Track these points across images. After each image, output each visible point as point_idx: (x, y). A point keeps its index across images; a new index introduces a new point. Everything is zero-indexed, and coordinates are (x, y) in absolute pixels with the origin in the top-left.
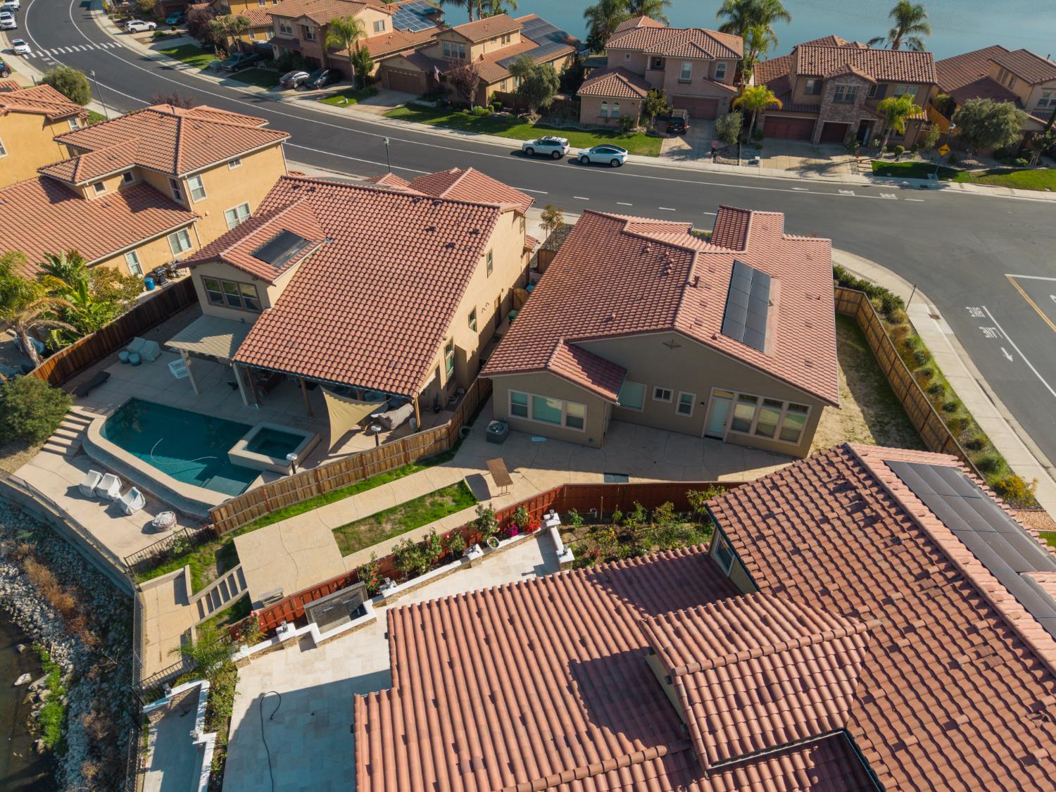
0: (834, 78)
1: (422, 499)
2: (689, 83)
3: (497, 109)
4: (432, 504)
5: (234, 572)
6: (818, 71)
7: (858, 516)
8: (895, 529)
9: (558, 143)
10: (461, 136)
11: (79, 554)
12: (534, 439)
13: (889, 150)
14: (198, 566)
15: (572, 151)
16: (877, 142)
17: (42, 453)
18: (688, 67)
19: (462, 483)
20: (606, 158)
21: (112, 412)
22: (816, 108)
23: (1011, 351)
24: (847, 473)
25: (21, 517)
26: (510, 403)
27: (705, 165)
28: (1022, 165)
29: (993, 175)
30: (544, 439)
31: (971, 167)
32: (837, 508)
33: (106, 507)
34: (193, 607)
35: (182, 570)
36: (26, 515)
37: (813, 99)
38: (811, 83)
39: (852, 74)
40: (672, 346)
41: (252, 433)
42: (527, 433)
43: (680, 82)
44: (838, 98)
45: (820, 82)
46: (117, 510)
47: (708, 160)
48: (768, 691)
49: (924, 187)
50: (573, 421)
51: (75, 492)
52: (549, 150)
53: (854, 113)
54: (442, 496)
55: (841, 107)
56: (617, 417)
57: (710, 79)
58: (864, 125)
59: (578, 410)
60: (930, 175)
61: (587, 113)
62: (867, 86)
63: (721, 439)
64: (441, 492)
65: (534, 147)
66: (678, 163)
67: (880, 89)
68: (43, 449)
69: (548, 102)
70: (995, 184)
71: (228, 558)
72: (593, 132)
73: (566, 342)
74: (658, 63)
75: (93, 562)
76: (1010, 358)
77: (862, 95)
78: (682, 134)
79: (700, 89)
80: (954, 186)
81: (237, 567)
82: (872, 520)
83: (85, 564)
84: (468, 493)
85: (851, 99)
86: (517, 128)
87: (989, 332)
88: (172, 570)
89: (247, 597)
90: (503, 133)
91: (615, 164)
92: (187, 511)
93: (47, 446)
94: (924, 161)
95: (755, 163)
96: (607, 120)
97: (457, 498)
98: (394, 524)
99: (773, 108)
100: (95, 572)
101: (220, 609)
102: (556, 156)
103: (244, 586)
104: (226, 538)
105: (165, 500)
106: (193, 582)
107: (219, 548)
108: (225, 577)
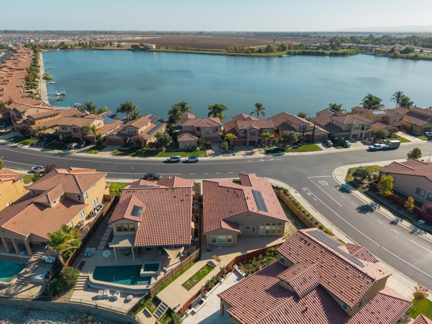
0: (249, 130)
1: (199, 271)
2: (209, 133)
3: (151, 147)
4: (203, 272)
5: (161, 304)
6: (244, 128)
7: (306, 244)
8: (314, 245)
9: (178, 158)
10: (142, 158)
11: (103, 317)
12: (219, 248)
13: (267, 146)
14: (148, 306)
15: (183, 159)
16: (264, 144)
17: (75, 291)
18: (207, 129)
19: (207, 265)
20: (194, 160)
21: (93, 272)
22: (246, 137)
23: (316, 198)
24: (301, 236)
25: (76, 313)
26: (211, 239)
27: (221, 157)
28: (300, 145)
29: (295, 149)
30: (221, 247)
31: (288, 147)
32: (302, 244)
33: (108, 300)
34: (153, 317)
35: (144, 309)
36: (77, 312)
37: (244, 135)
38: (243, 131)
39: (253, 128)
40: (249, 215)
41: (143, 266)
42: (216, 247)
43: (206, 133)
44: (251, 134)
45: (245, 131)
46: (113, 299)
47: (221, 156)
48: (305, 281)
49: (279, 155)
50: (229, 240)
51: (95, 298)
52: (175, 160)
53: (256, 137)
54: (203, 269)
55: (253, 136)
56: (239, 236)
57: (214, 132)
58: (259, 140)
59: (230, 237)
60: (280, 151)
61: (181, 146)
62: (258, 131)
63: (263, 236)
64: (203, 268)
65: (171, 160)
66: (213, 158)
67: (261, 131)
68: (74, 290)
69: (168, 144)
70: (296, 151)
71: (157, 301)
72: (185, 151)
73: (222, 220)
74: (198, 129)
75: (108, 318)
76: (316, 200)
77: (257, 133)
78: (211, 148)
79: (212, 135)
80: (286, 154)
81: (162, 302)
82: (309, 244)
83: (107, 319)
84: (210, 266)
85: (254, 134)
86: (160, 153)
87: (309, 194)
88: (141, 310)
89: (169, 308)
90: (156, 156)
91: (197, 161)
92: (135, 293)
93: (75, 288)
94: (277, 147)
95: (234, 155)
96: (188, 147)
97: (208, 269)
98: (196, 280)
99: (235, 139)
100: (111, 320)
101: (163, 314)
102: (178, 161)
103: (167, 306)
104: (153, 296)
105: (127, 292)
106: (150, 310)
107: (152, 300)
108: (159, 306)
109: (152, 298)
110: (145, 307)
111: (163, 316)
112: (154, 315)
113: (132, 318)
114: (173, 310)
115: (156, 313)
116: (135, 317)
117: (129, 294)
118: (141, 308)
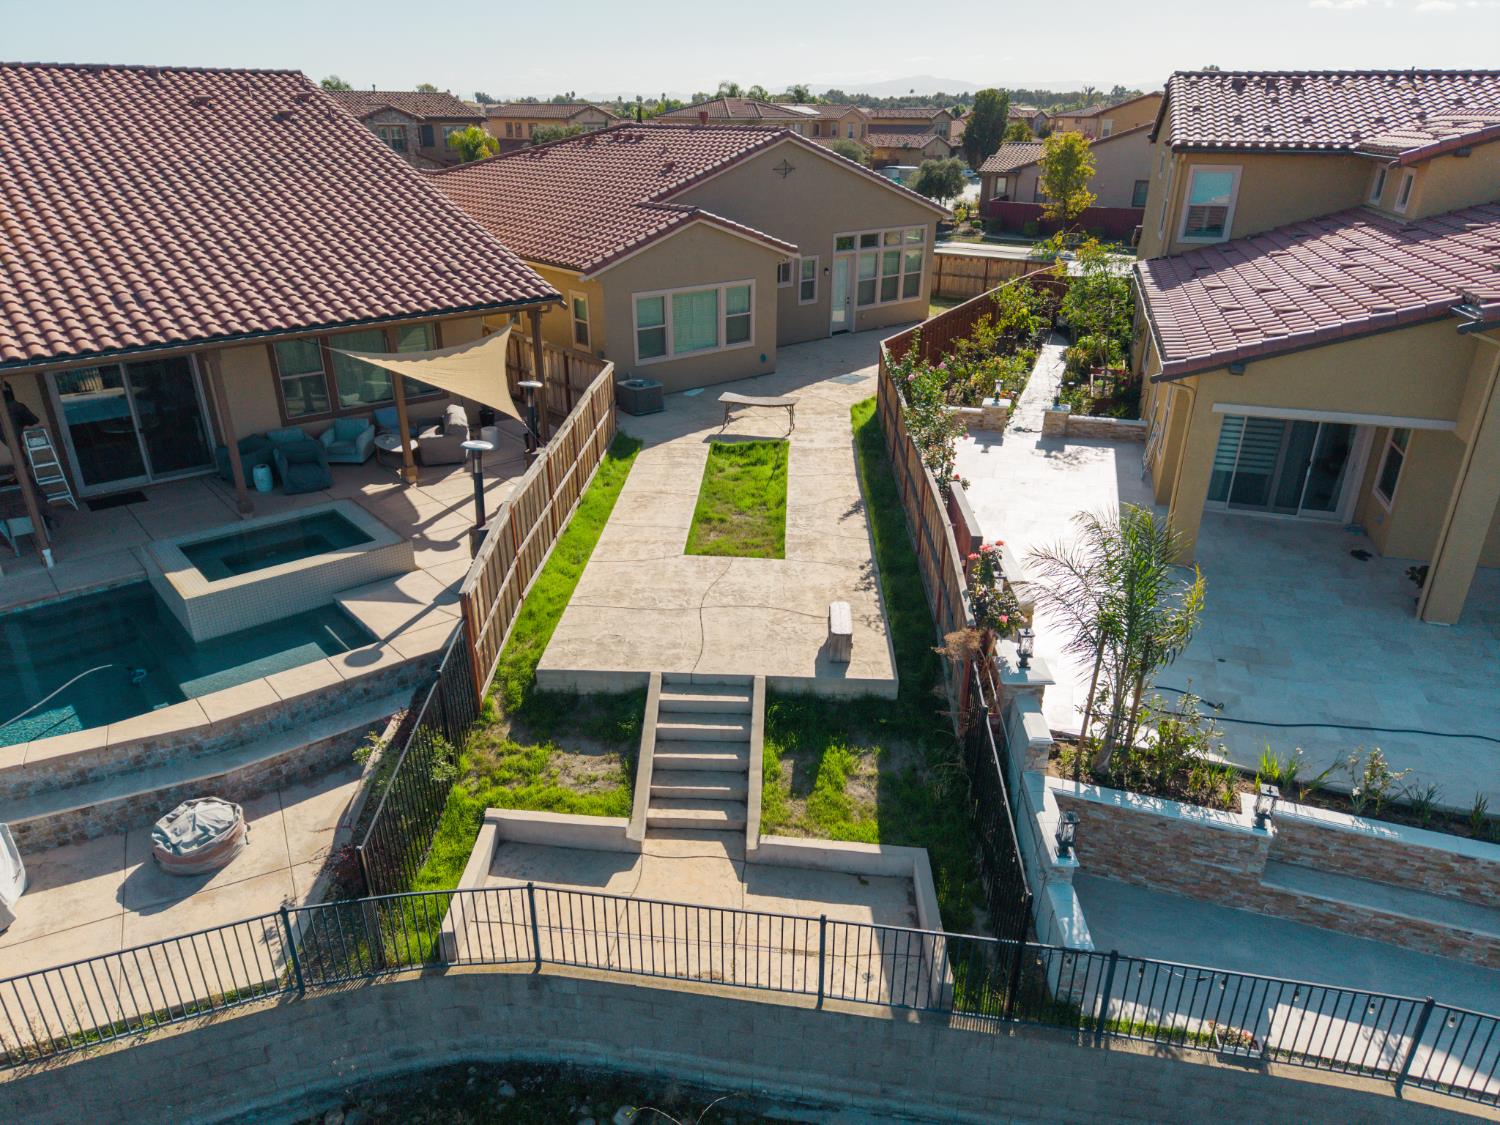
5: (656, 697)
14: (517, 790)
19: (717, 451)
26: (636, 329)
30: (702, 390)
34: (649, 846)
35: (489, 828)
42: (668, 392)
54: (724, 471)
62: (415, 125)
63: (845, 331)
77: (414, 137)
81: (655, 686)
89: (778, 690)
97: (748, 459)
101: (755, 767)
103: (745, 685)
104: (495, 703)
105: (110, 799)
106: (572, 809)
107: (506, 730)
108: (652, 725)
109: (497, 714)
110: (490, 813)
111: (769, 776)
112: (654, 829)
113: (393, 993)
114: (826, 689)
115: (655, 799)
116: (439, 956)
117: (165, 803)
118: (442, 847)
